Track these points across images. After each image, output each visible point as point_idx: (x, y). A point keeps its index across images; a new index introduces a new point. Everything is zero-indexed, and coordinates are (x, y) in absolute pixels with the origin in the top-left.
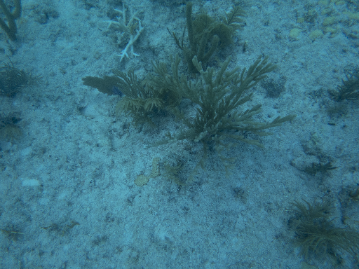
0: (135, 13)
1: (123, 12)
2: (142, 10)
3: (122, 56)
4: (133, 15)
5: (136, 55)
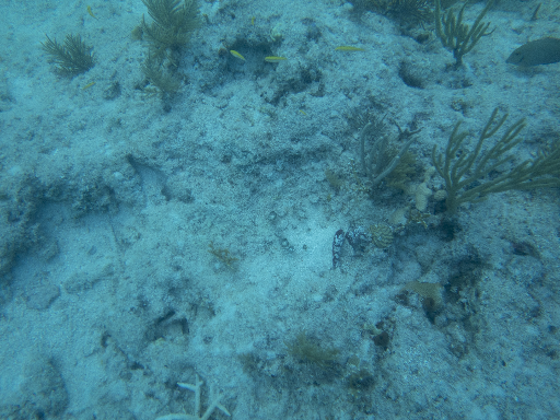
0: (220, 397)
1: (196, 388)
2: (232, 394)
4: (215, 401)
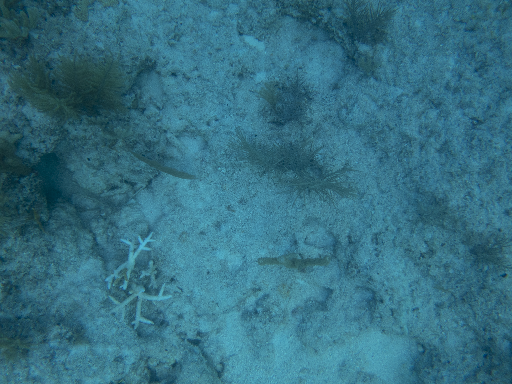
3: (148, 240)
5: (128, 243)
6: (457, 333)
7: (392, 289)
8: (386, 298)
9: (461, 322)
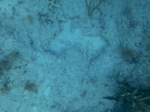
6: (117, 42)
7: (108, 28)
8: (106, 29)
9: (119, 40)
